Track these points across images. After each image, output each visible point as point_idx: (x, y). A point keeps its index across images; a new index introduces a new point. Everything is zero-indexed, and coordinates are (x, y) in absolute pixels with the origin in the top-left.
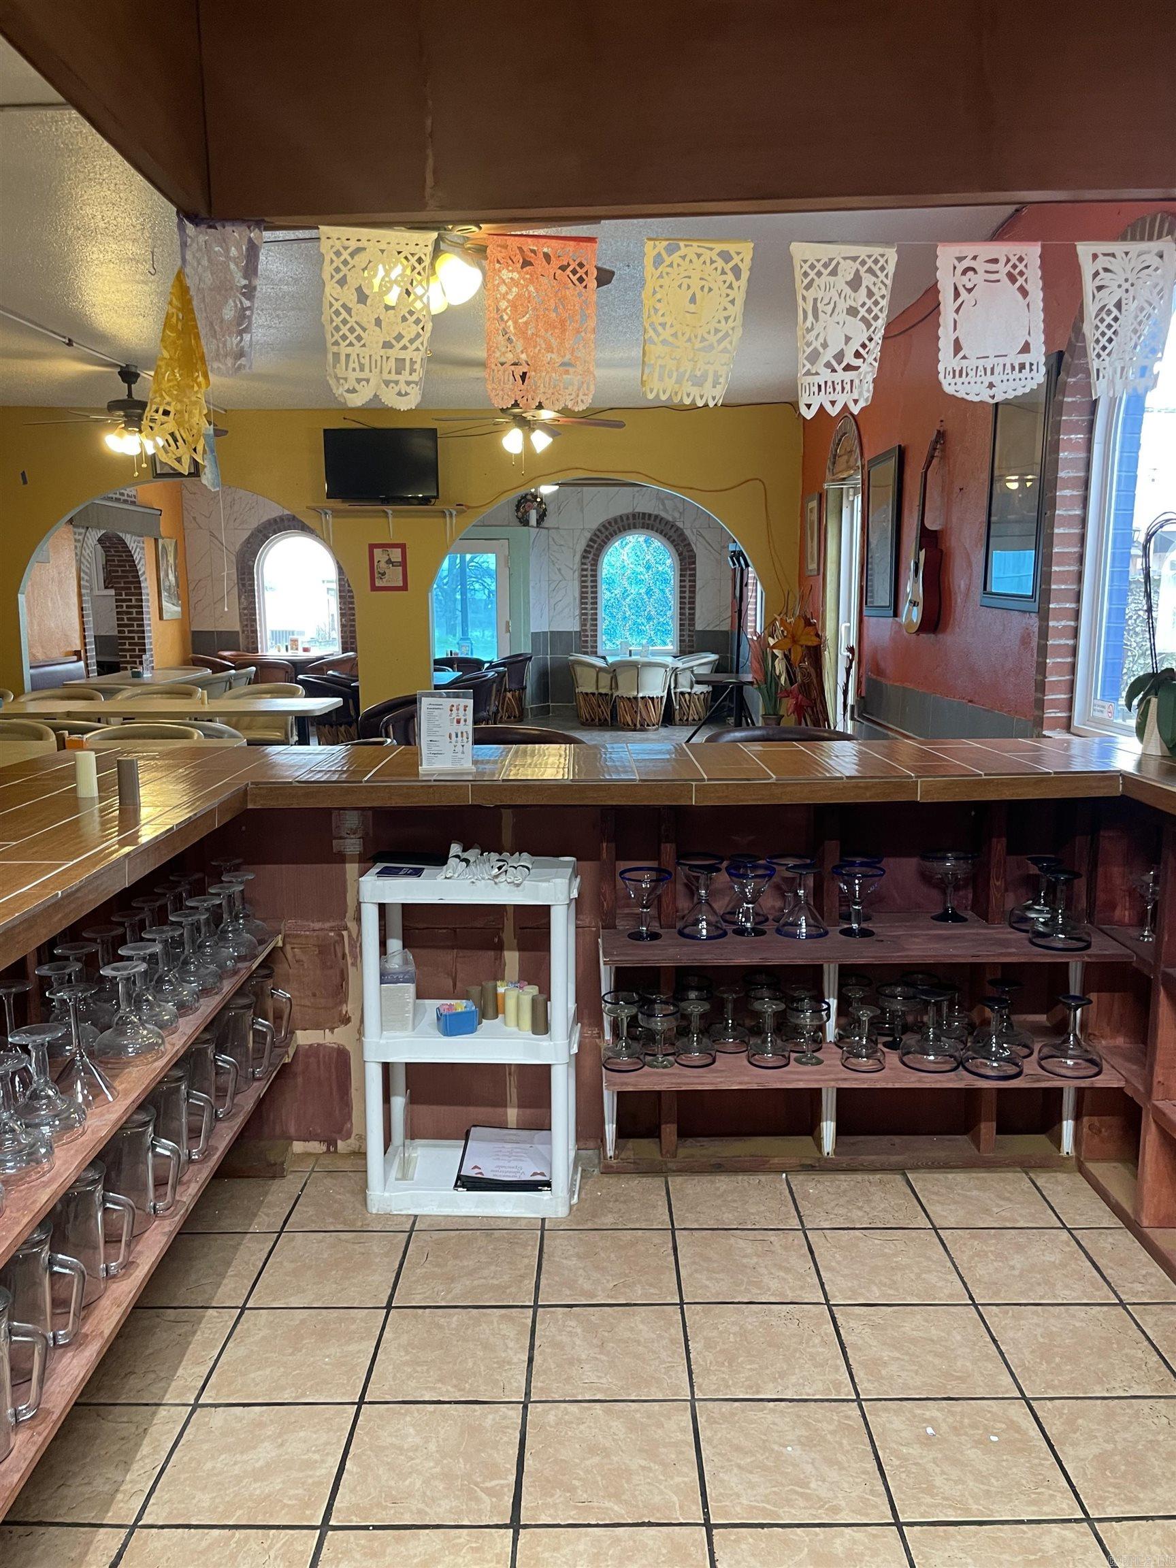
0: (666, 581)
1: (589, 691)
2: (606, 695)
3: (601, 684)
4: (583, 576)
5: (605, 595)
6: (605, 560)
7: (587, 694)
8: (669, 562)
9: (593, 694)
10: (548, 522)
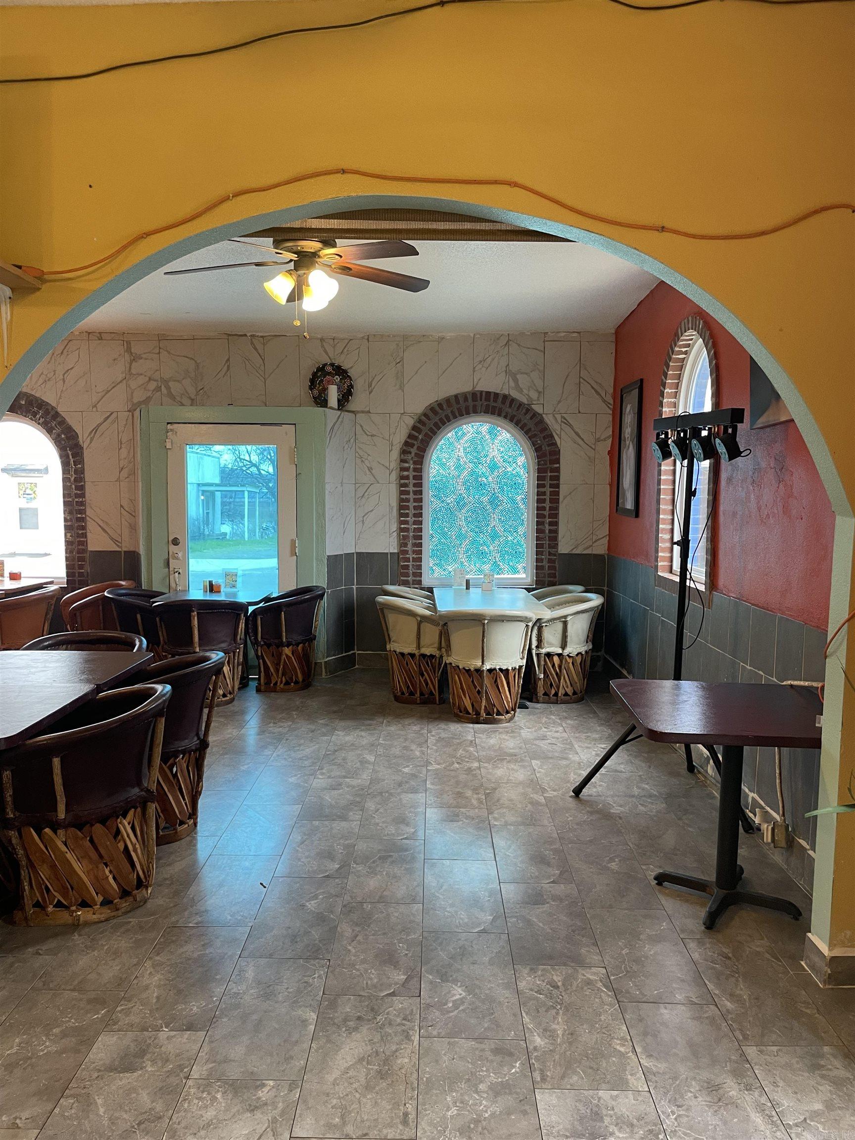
0: (515, 486)
1: (406, 651)
2: (432, 656)
3: (425, 640)
4: (402, 478)
5: (431, 503)
6: (434, 458)
7: (402, 654)
8: (521, 460)
9: (412, 655)
10: (355, 403)
